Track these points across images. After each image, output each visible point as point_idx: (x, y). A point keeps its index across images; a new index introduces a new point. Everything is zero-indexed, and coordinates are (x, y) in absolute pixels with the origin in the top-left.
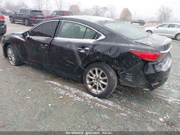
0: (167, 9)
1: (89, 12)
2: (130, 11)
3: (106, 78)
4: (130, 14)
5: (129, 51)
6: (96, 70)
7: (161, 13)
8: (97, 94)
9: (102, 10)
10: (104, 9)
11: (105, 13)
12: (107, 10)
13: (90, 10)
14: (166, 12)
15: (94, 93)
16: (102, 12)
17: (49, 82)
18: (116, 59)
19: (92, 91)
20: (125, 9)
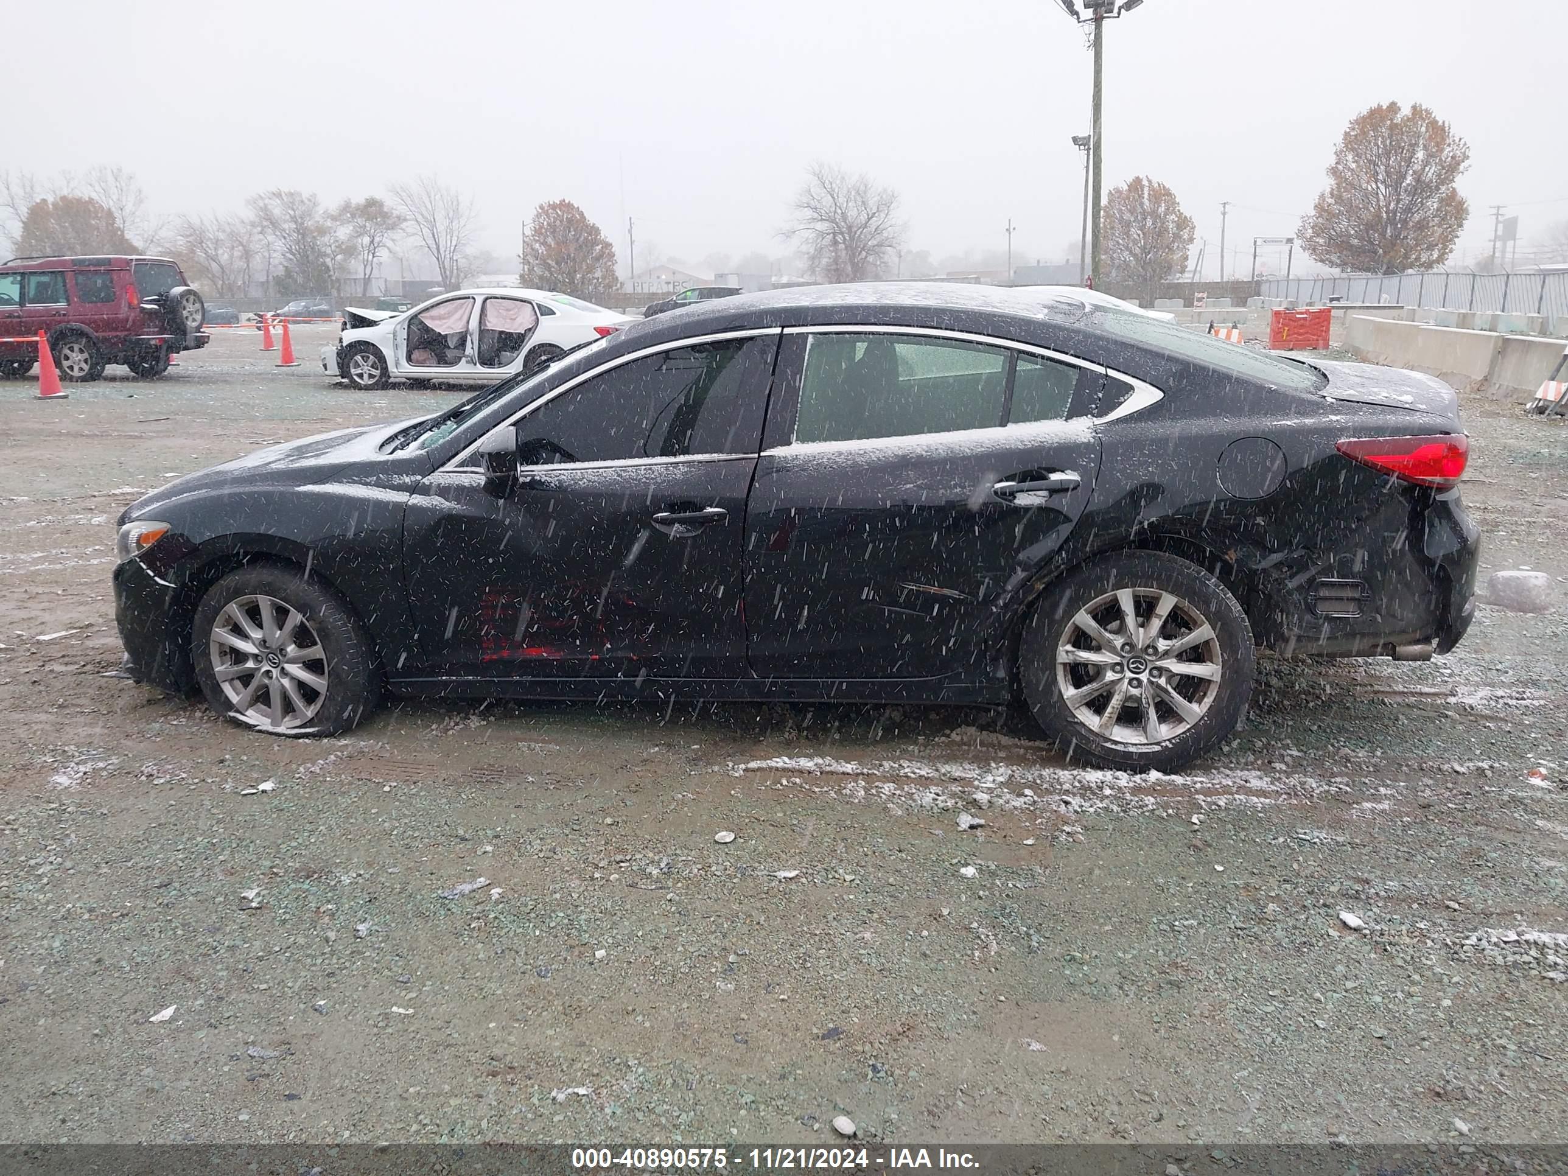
0: (861, 193)
1: (224, 258)
2: (592, 218)
3: (1204, 632)
4: (595, 243)
5: (1335, 452)
6: (1126, 599)
7: (822, 226)
8: (1157, 748)
9: (343, 232)
10: (360, 221)
11: (383, 254)
12: (393, 227)
13: (233, 236)
14: (852, 213)
15: (1132, 749)
16: (350, 251)
17: (753, 765)
18: (1265, 506)
19: (1116, 743)
20: (553, 207)
